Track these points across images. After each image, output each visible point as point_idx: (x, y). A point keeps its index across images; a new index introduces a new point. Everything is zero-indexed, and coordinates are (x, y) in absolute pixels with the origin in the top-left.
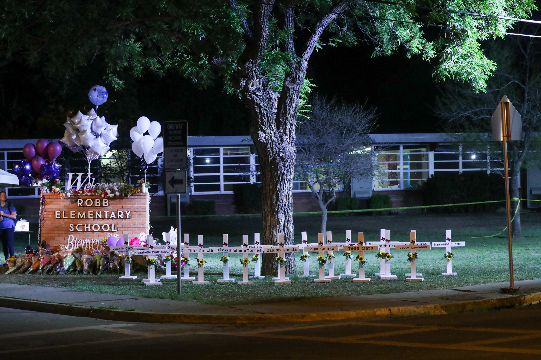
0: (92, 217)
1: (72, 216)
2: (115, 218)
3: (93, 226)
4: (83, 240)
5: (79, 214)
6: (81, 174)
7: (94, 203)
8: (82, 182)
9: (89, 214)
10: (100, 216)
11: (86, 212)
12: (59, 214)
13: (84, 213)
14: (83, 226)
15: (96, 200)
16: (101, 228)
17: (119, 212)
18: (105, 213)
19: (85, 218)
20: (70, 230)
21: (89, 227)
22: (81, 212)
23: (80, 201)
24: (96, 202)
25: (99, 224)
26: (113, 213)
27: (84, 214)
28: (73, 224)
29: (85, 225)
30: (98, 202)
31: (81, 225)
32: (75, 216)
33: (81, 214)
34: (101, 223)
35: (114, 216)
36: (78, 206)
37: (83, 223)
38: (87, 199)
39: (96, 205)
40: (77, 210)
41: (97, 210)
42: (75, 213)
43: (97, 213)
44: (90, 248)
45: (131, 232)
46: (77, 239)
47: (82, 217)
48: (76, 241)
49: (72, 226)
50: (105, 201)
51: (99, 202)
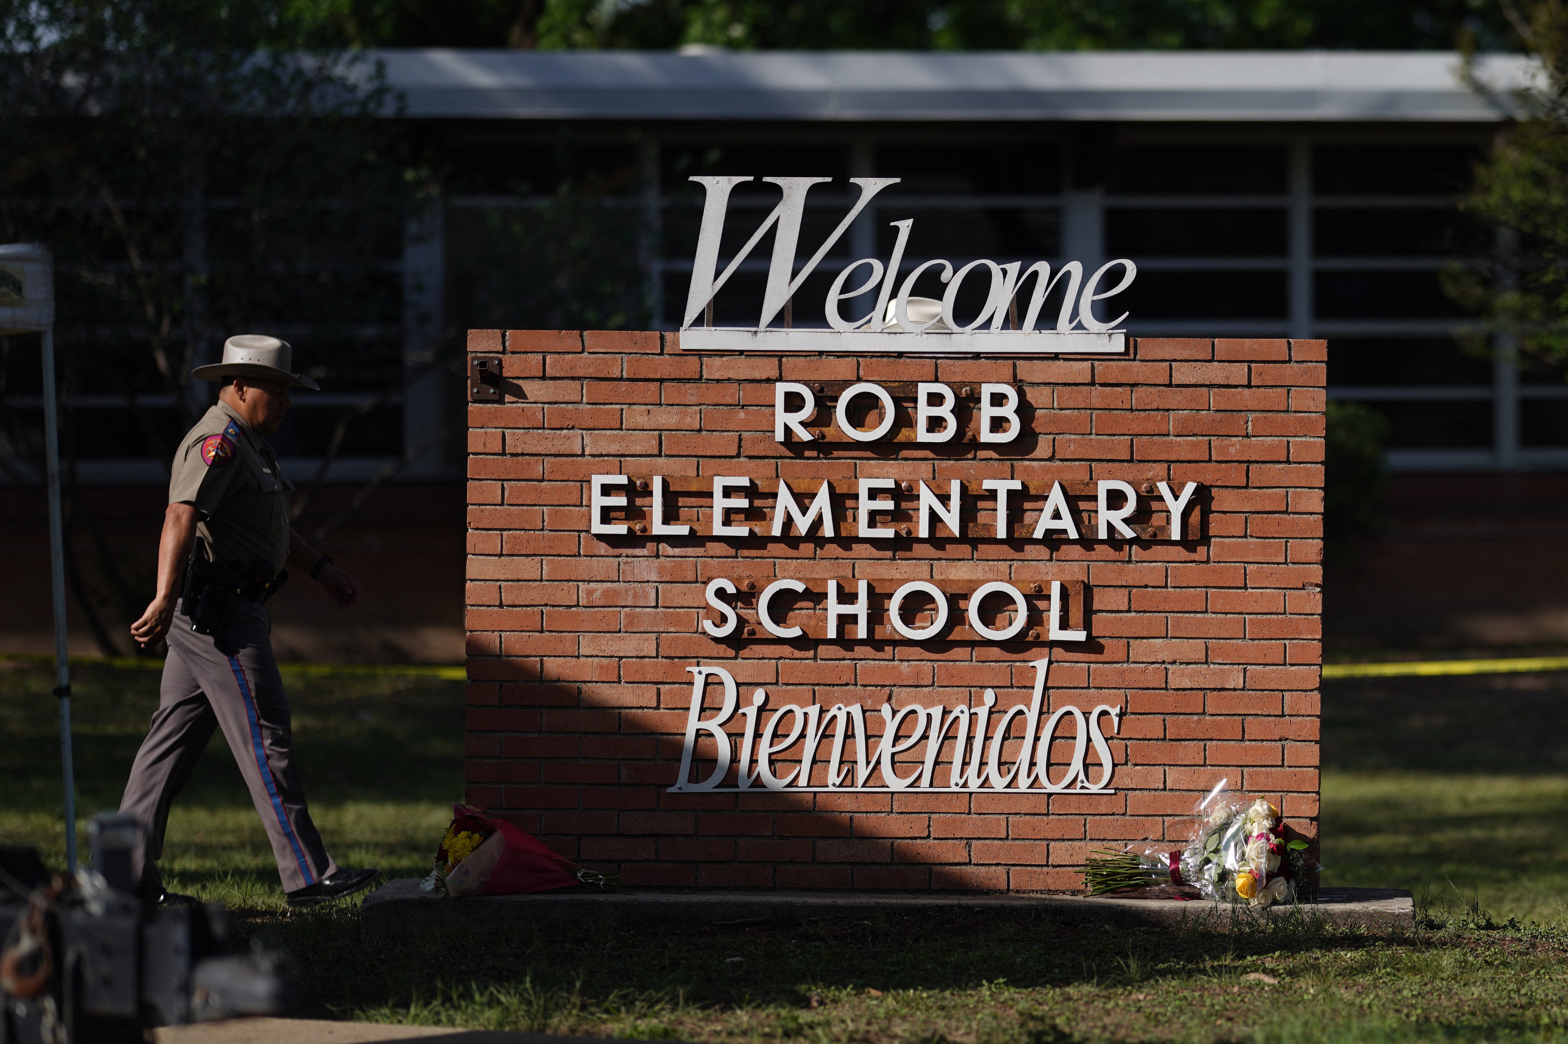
0: (885, 524)
1: (729, 517)
2: (1073, 534)
3: (894, 606)
4: (813, 711)
5: (785, 500)
6: (803, 184)
7: (904, 420)
8: (804, 252)
9: (865, 505)
10: (952, 520)
11: (842, 489)
12: (621, 501)
13: (823, 494)
14: (817, 597)
15: (924, 390)
16: (956, 617)
17: (1103, 487)
18: (992, 495)
19: (828, 530)
20: (708, 626)
21: (860, 608)
22: (802, 486)
23: (794, 402)
24: (924, 411)
25: (940, 584)
26: (1056, 498)
27: (822, 502)
28: (736, 581)
29: (832, 588)
30: (935, 411)
31: (800, 587)
32: (753, 514)
33: (803, 500)
34: (960, 572)
35: (1067, 523)
36: (780, 436)
37: (819, 570)
38: (847, 384)
39: (922, 435)
40: (766, 468)
41: (925, 469)
42: (750, 492)
43: (927, 499)
44: (862, 772)
45: (1193, 649)
46: (759, 697)
47: (803, 524)
48: (751, 712)
49: (721, 593)
50: (998, 400)
51: (945, 411)
